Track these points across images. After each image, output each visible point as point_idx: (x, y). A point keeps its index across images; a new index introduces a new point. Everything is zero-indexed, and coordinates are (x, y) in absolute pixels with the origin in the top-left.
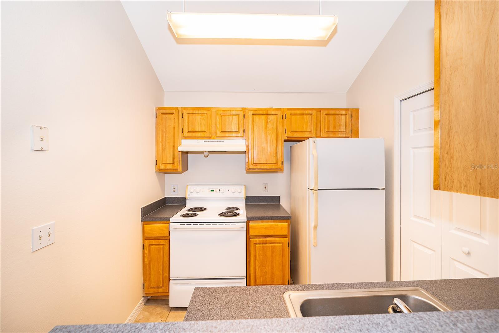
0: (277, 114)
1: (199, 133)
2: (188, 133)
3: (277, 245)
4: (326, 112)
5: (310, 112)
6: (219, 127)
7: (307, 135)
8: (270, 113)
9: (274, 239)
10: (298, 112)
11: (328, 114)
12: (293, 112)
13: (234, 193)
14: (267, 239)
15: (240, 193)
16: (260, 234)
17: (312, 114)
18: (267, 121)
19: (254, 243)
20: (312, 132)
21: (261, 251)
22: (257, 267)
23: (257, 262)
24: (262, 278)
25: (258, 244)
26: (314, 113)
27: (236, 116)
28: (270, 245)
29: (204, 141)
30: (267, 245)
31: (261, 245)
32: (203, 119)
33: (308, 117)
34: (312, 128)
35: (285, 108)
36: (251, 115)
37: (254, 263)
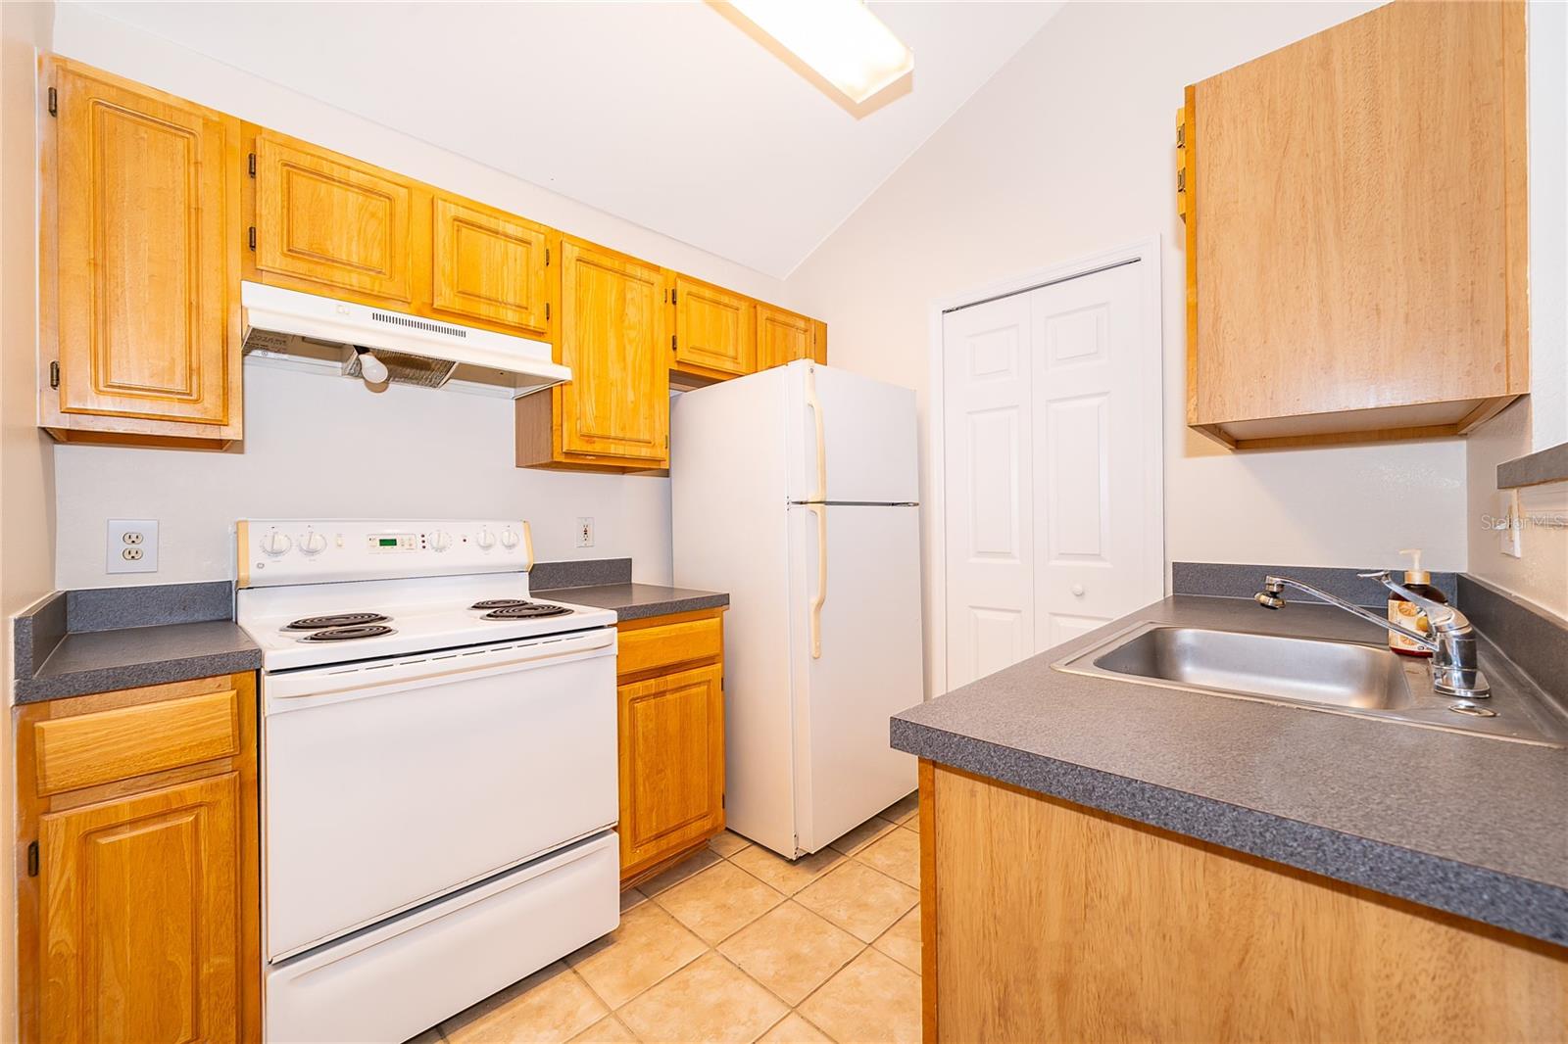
0: (651, 280)
1: (350, 271)
2: (289, 260)
3: (694, 690)
4: (768, 314)
5: (735, 302)
6: (448, 268)
7: (728, 366)
8: (633, 273)
9: (687, 673)
10: (708, 293)
11: (772, 320)
12: (694, 289)
13: (487, 547)
14: (670, 678)
15: (510, 547)
16: (647, 665)
17: (737, 309)
18: (625, 295)
19: (631, 700)
20: (740, 360)
21: (651, 720)
22: (640, 780)
23: (640, 764)
24: (654, 814)
25: (642, 698)
26: (744, 306)
27: (520, 248)
28: (677, 695)
29: (375, 317)
30: (669, 697)
31: (653, 701)
32: (373, 215)
33: (729, 314)
34: (740, 349)
35: (673, 272)
36: (574, 261)
37: (630, 770)
